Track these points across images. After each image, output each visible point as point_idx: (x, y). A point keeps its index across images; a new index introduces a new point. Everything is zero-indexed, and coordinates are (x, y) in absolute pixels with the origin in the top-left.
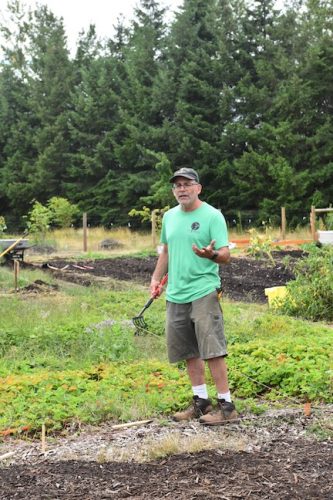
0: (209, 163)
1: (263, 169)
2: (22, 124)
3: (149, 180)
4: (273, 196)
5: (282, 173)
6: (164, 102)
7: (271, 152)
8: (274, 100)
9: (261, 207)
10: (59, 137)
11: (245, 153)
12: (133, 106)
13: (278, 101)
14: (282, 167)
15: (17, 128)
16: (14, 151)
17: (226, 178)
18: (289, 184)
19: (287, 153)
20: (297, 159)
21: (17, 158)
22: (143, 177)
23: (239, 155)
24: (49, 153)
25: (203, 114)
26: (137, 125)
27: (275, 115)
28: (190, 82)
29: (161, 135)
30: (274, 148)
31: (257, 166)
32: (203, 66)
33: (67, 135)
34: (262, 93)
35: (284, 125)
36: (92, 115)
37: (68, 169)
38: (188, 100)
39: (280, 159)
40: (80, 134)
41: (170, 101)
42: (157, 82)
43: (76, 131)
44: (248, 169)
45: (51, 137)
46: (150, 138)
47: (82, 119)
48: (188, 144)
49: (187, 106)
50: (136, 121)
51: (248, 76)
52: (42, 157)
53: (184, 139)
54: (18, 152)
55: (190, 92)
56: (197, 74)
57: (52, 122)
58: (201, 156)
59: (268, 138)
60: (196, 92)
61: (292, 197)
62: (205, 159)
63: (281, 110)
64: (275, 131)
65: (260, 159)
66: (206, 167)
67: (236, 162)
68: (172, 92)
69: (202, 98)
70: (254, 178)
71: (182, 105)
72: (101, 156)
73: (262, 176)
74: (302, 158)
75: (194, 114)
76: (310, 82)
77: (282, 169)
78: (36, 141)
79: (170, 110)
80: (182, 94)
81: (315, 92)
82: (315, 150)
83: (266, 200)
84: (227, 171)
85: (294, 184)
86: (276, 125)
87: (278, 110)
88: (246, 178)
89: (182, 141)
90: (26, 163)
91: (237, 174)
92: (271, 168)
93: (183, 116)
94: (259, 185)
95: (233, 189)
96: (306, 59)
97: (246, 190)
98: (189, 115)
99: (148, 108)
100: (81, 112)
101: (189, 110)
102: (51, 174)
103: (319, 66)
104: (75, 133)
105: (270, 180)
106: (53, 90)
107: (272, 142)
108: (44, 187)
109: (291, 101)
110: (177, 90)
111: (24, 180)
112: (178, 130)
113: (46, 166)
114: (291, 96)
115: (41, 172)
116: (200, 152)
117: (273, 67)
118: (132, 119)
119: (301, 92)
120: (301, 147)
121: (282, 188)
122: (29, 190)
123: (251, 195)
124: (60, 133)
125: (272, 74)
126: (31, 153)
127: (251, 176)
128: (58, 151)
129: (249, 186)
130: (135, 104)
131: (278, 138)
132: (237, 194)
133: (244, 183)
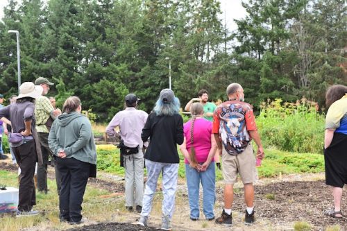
0: (78, 85)
1: (112, 90)
4: (116, 105)
5: (123, 93)
6: (49, 49)
7: (116, 80)
9: (110, 112)
11: (101, 81)
12: (27, 50)
13: (120, 52)
14: (123, 89)
17: (89, 93)
19: (125, 80)
20: (130, 85)
23: (97, 81)
25: (74, 56)
26: (31, 61)
27: (117, 59)
28: (66, 37)
29: (47, 68)
30: (117, 78)
31: (108, 88)
32: (73, 28)
34: (110, 47)
35: (123, 66)
38: (64, 48)
39: (122, 84)
41: (53, 48)
42: (44, 36)
44: (102, 89)
46: (40, 69)
48: (66, 74)
49: (65, 51)
50: (30, 59)
51: (101, 36)
53: (63, 71)
55: (65, 43)
56: (70, 33)
58: (73, 81)
59: (114, 72)
60: (69, 44)
62: (75, 83)
63: (121, 57)
64: (118, 68)
65: (110, 84)
66: (76, 87)
67: (95, 86)
68: (54, 43)
70: (106, 95)
71: (61, 51)
72: (6, 78)
73: (110, 94)
74: (133, 84)
75: (69, 56)
76: (137, 42)
79: (54, 54)
80: (61, 45)
81: (140, 48)
82: (140, 80)
83: (112, 107)
84: (89, 90)
86: (118, 65)
87: (119, 57)
88: (101, 95)
91: (95, 92)
92: (116, 89)
93: (62, 57)
94: (109, 99)
95: (92, 101)
96: (134, 29)
97: (100, 101)
98: (66, 57)
99: (38, 52)
101: (65, 54)
103: (142, 33)
105: (116, 96)
107: (116, 75)
109: (127, 52)
110: (58, 42)
112: (60, 66)
114: (126, 49)
116: (72, 79)
117: (116, 33)
118: (28, 57)
119: (132, 48)
120: (132, 78)
121: (122, 101)
123: (103, 105)
125: (115, 37)
127: (104, 94)
129: (102, 99)
130: (28, 48)
131: (120, 73)
132: (95, 104)
133: (100, 97)
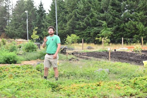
0: (118, 24)
1: (135, 26)
2: (63, 13)
3: (100, 29)
4: (137, 34)
5: (140, 27)
7: (137, 21)
8: (138, 5)
9: (134, 37)
10: (74, 17)
11: (129, 21)
12: (95, 8)
13: (140, 6)
14: (141, 25)
15: (61, 14)
16: (60, 21)
17: (123, 29)
18: (143, 31)
19: (142, 21)
20: (145, 23)
21: (61, 23)
22: (98, 28)
23: (127, 22)
24: (70, 21)
25: (116, 9)
26: (96, 13)
27: (139, 10)
29: (104, 16)
30: (138, 20)
31: (133, 25)
33: (76, 16)
34: (135, 3)
35: (141, 13)
36: (83, 10)
37: (76, 26)
38: (112, 5)
39: (140, 23)
40: (80, 16)
41: (106, 6)
43: (78, 15)
44: (130, 26)
45: (71, 17)
46: (100, 17)
47: (80, 11)
48: (112, 19)
49: (112, 7)
50: (96, 12)
52: (68, 22)
53: (111, 17)
54: (61, 21)
55: (112, 3)
57: (71, 12)
58: (116, 22)
59: (137, 17)
60: (114, 3)
61: (144, 34)
62: (117, 23)
63: (140, 8)
64: (138, 14)
65: (134, 23)
66: (117, 25)
67: (126, 24)
68: (107, 3)
69: (116, 5)
70: (132, 29)
71: (110, 7)
72: (86, 22)
73: (134, 28)
75: (114, 9)
77: (141, 26)
78: (67, 18)
79: (106, 9)
80: (110, 4)
83: (135, 35)
84: (123, 27)
85: (144, 30)
86: (139, 13)
88: (129, 29)
89: (110, 18)
90: (64, 24)
91: (127, 27)
92: (137, 26)
93: (110, 10)
94: (133, 31)
95: (125, 32)
97: (129, 32)
98: (112, 10)
99: (100, 8)
100: (80, 9)
101: (112, 8)
102: (71, 27)
104: (78, 16)
105: (137, 29)
106: (72, 3)
107: (137, 18)
108: (69, 31)
109: (144, 6)
110: (109, 3)
111: (63, 29)
112: (109, 14)
113: (70, 25)
114: (143, 4)
115: (68, 27)
116: (115, 21)
118: (95, 11)
121: (140, 32)
122: (65, 32)
123: (131, 34)
124: (74, 16)
126: (65, 21)
127: (131, 28)
128: (73, 21)
129: (130, 31)
130: (96, 7)
131: (140, 17)
132: (126, 33)
133: (129, 30)
